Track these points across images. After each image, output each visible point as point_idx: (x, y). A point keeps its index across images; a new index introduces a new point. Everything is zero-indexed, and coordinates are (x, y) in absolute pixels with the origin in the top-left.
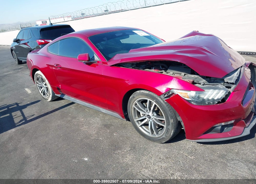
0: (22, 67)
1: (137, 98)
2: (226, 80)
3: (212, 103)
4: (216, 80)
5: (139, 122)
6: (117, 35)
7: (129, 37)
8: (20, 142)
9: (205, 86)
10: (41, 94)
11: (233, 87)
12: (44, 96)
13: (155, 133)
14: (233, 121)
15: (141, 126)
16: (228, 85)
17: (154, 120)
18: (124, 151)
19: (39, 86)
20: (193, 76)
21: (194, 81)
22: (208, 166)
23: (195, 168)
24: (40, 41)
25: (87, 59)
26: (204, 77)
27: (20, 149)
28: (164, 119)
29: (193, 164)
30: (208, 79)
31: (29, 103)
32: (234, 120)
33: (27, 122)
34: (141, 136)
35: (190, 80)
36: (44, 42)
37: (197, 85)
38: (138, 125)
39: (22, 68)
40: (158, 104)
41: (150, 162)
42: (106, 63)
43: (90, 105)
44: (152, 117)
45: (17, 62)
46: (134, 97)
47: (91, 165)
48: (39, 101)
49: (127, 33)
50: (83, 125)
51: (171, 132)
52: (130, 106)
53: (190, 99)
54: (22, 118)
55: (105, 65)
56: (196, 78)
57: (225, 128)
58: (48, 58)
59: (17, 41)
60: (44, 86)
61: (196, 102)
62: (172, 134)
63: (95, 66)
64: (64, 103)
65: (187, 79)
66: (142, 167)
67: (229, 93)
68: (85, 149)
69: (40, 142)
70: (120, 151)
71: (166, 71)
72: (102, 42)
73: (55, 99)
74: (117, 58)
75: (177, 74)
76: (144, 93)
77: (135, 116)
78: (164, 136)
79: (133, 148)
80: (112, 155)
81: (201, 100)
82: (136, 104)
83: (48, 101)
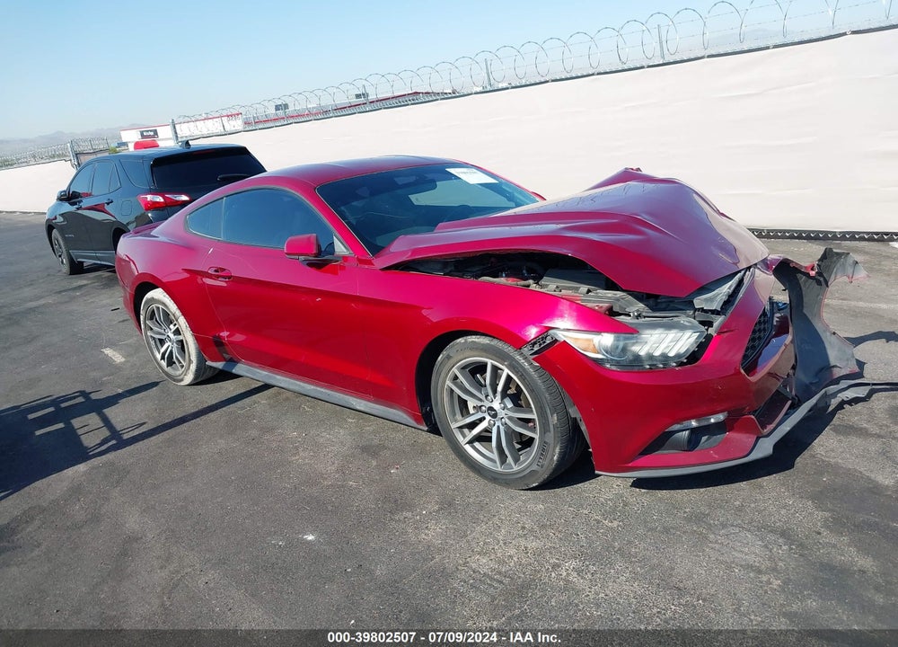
0: (85, 282)
1: (459, 358)
2: (699, 302)
3: (661, 366)
4: (672, 305)
5: (466, 431)
6: (400, 181)
7: (434, 187)
8: (107, 499)
9: (641, 320)
10: (158, 364)
11: (718, 321)
12: (169, 370)
13: (510, 460)
14: (721, 417)
15: (470, 442)
16: (704, 317)
17: (508, 421)
18: (421, 514)
19: (154, 338)
20: (610, 293)
21: (612, 307)
22: (655, 543)
23: (619, 549)
24: (149, 197)
25: (315, 252)
26: (640, 297)
27: (110, 518)
28: (534, 416)
29: (614, 540)
30: (651, 302)
31: (120, 391)
32: (726, 413)
33: (122, 444)
34: (471, 474)
35: (601, 305)
36: (162, 200)
37: (622, 318)
38: (462, 440)
39: (85, 285)
40: (516, 373)
41: (495, 538)
42: (369, 262)
43: (319, 389)
44: (502, 413)
45: (66, 268)
46: (449, 357)
47: (324, 551)
48: (155, 384)
49: (430, 176)
50: (297, 448)
51: (554, 451)
52: (440, 384)
53: (600, 356)
54: (105, 433)
55: (366, 267)
56: (618, 300)
57: (704, 438)
58: (188, 249)
59: (69, 197)
60: (172, 336)
61: (618, 363)
62: (555, 458)
63: (334, 271)
64: (234, 390)
65: (594, 302)
66: (473, 551)
67: (709, 338)
68: (305, 511)
69: (168, 497)
70: (409, 514)
71: (537, 283)
72: (354, 203)
73: (206, 377)
74: (402, 246)
75: (569, 288)
76: (479, 343)
77: (454, 414)
78: (534, 467)
79: (447, 505)
80: (384, 524)
81: (631, 358)
82: (456, 378)
83: (182, 383)
